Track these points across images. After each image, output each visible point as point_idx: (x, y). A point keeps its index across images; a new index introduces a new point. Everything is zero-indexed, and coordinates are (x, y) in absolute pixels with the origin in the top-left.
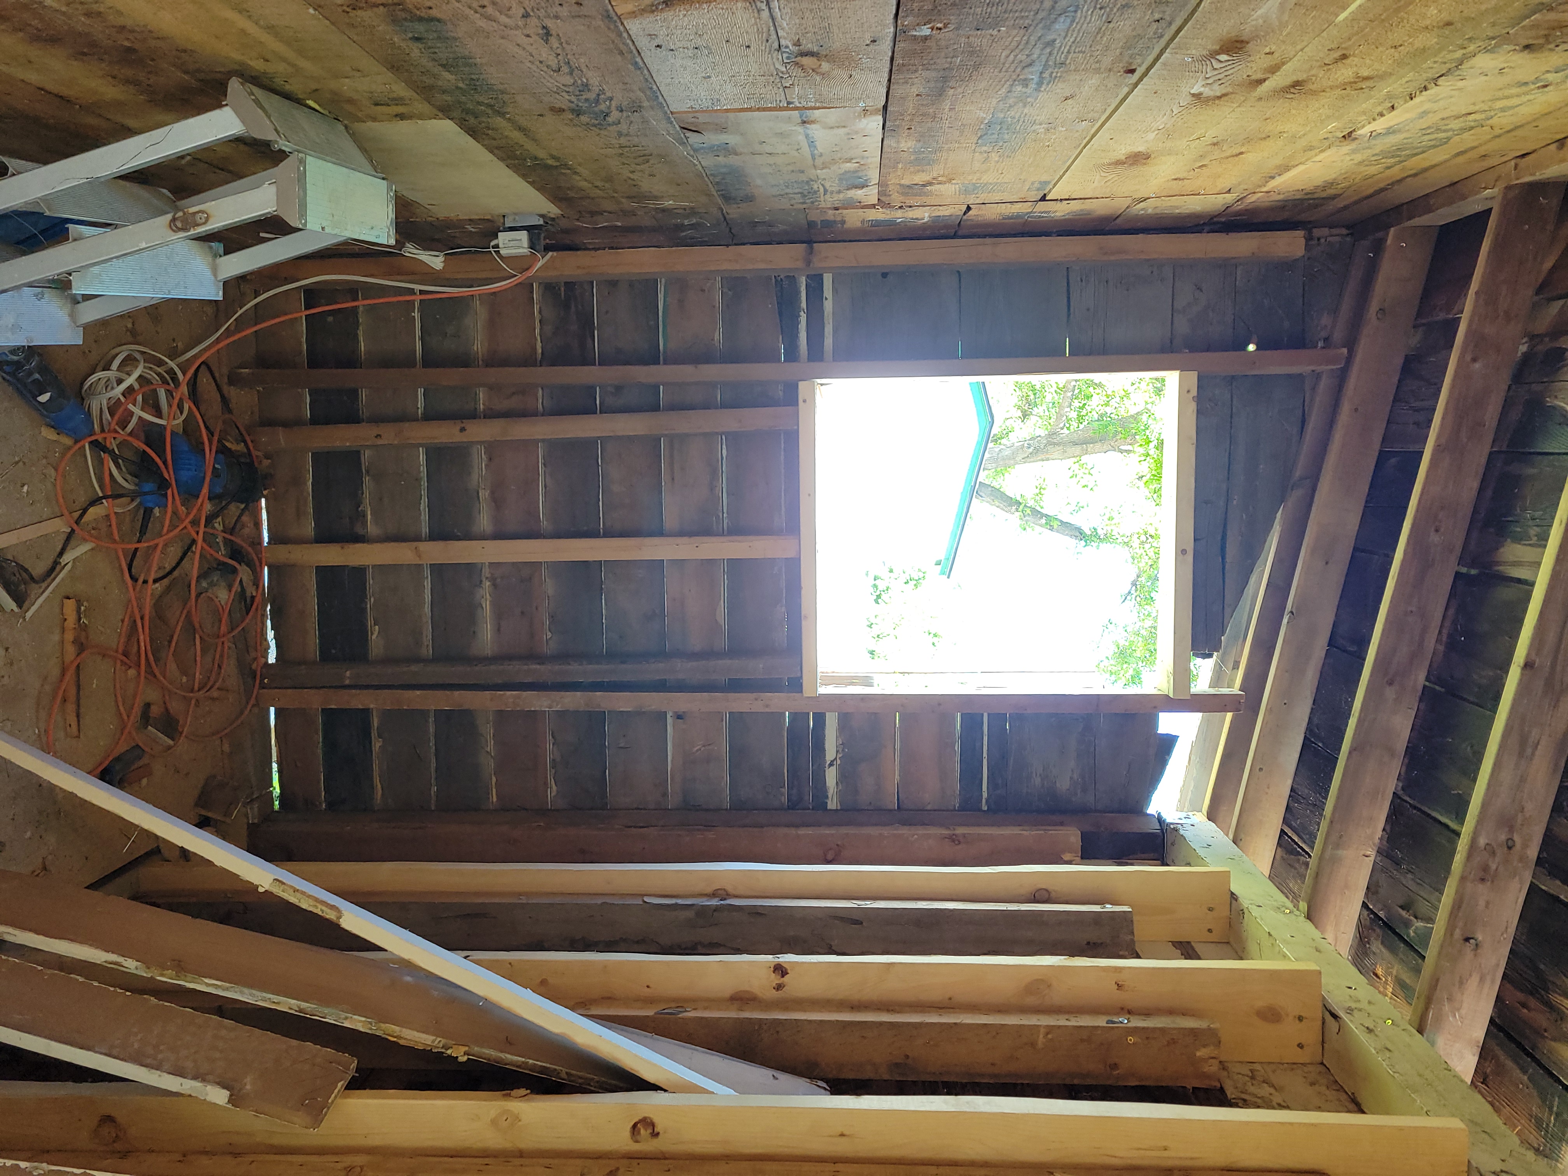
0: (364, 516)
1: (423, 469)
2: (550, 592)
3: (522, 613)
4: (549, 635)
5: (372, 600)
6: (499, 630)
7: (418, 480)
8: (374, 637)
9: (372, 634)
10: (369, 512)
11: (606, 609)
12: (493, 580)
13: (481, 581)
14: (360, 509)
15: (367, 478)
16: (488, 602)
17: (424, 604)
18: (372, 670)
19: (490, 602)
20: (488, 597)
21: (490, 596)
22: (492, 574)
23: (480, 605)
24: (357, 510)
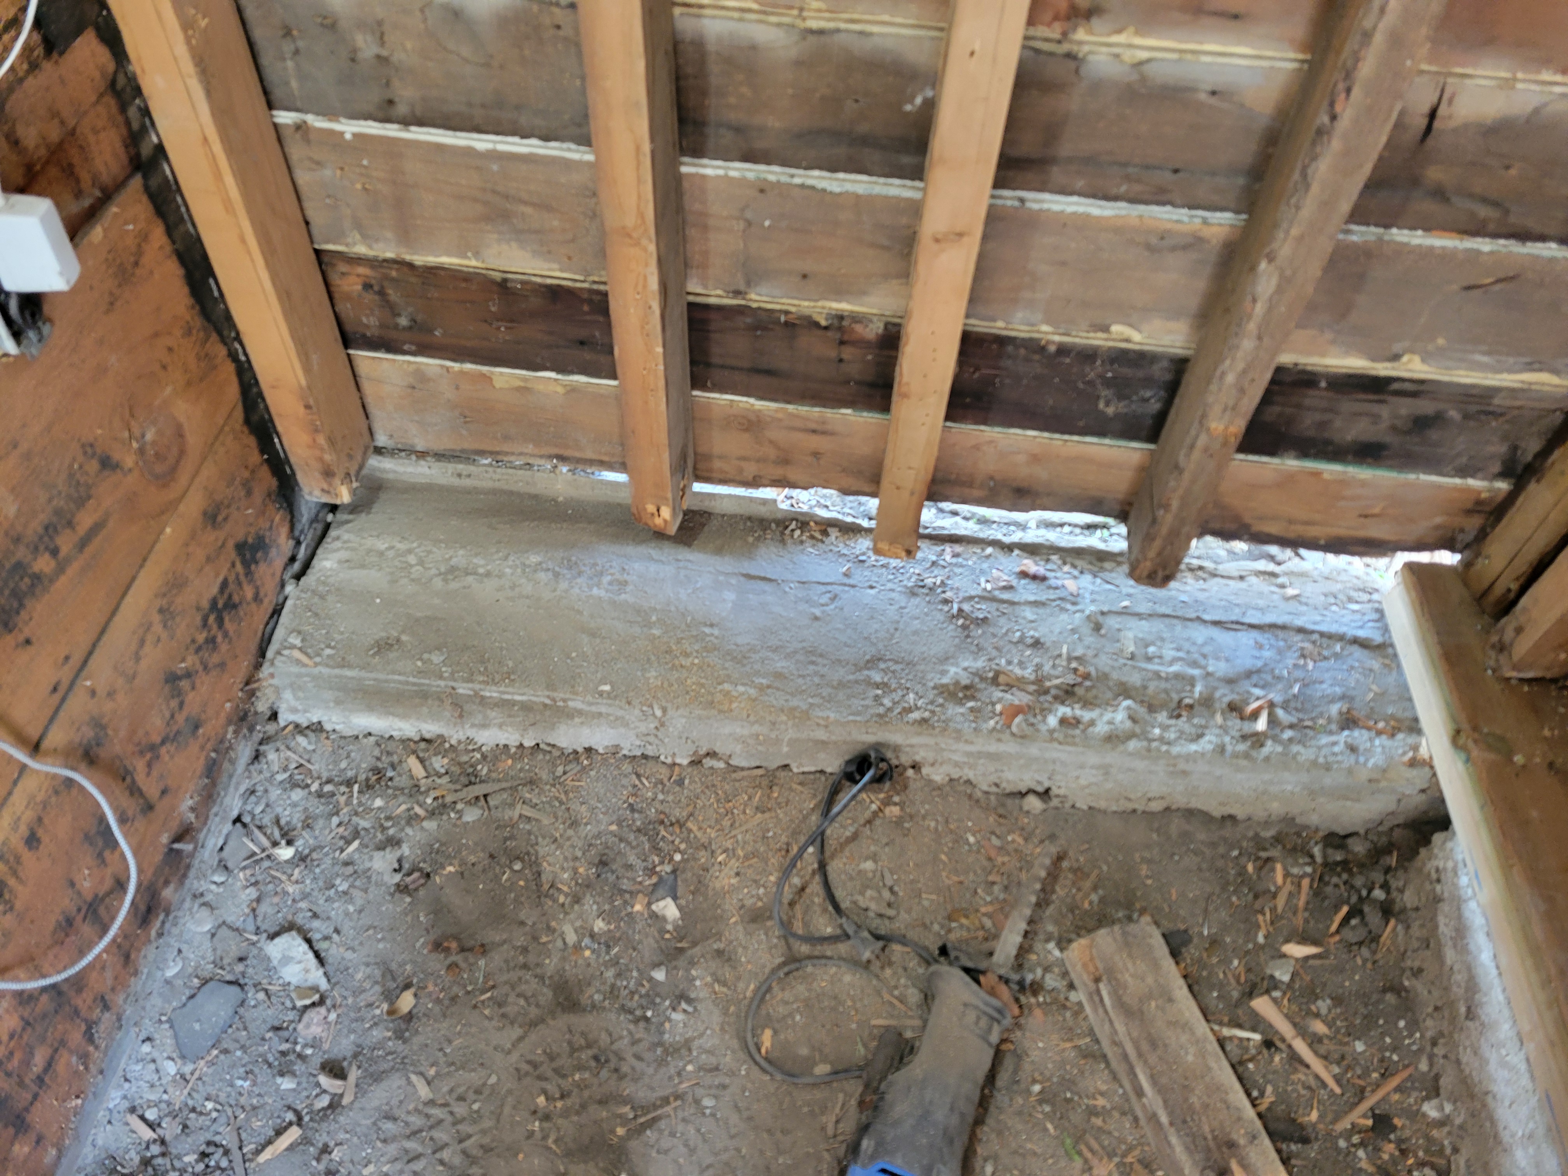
1: (738, 170)
6: (1236, 17)
7: (763, 188)
8: (1136, 337)
9: (1127, 340)
10: (835, 305)
12: (1072, 15)
13: (1071, 57)
14: (823, 323)
15: (753, 296)
16: (1138, 41)
17: (1088, 216)
18: (1230, 378)
19: (1137, 33)
20: (1121, 38)
21: (1119, 31)
22: (1056, 18)
23: (1141, 63)
24: (826, 328)
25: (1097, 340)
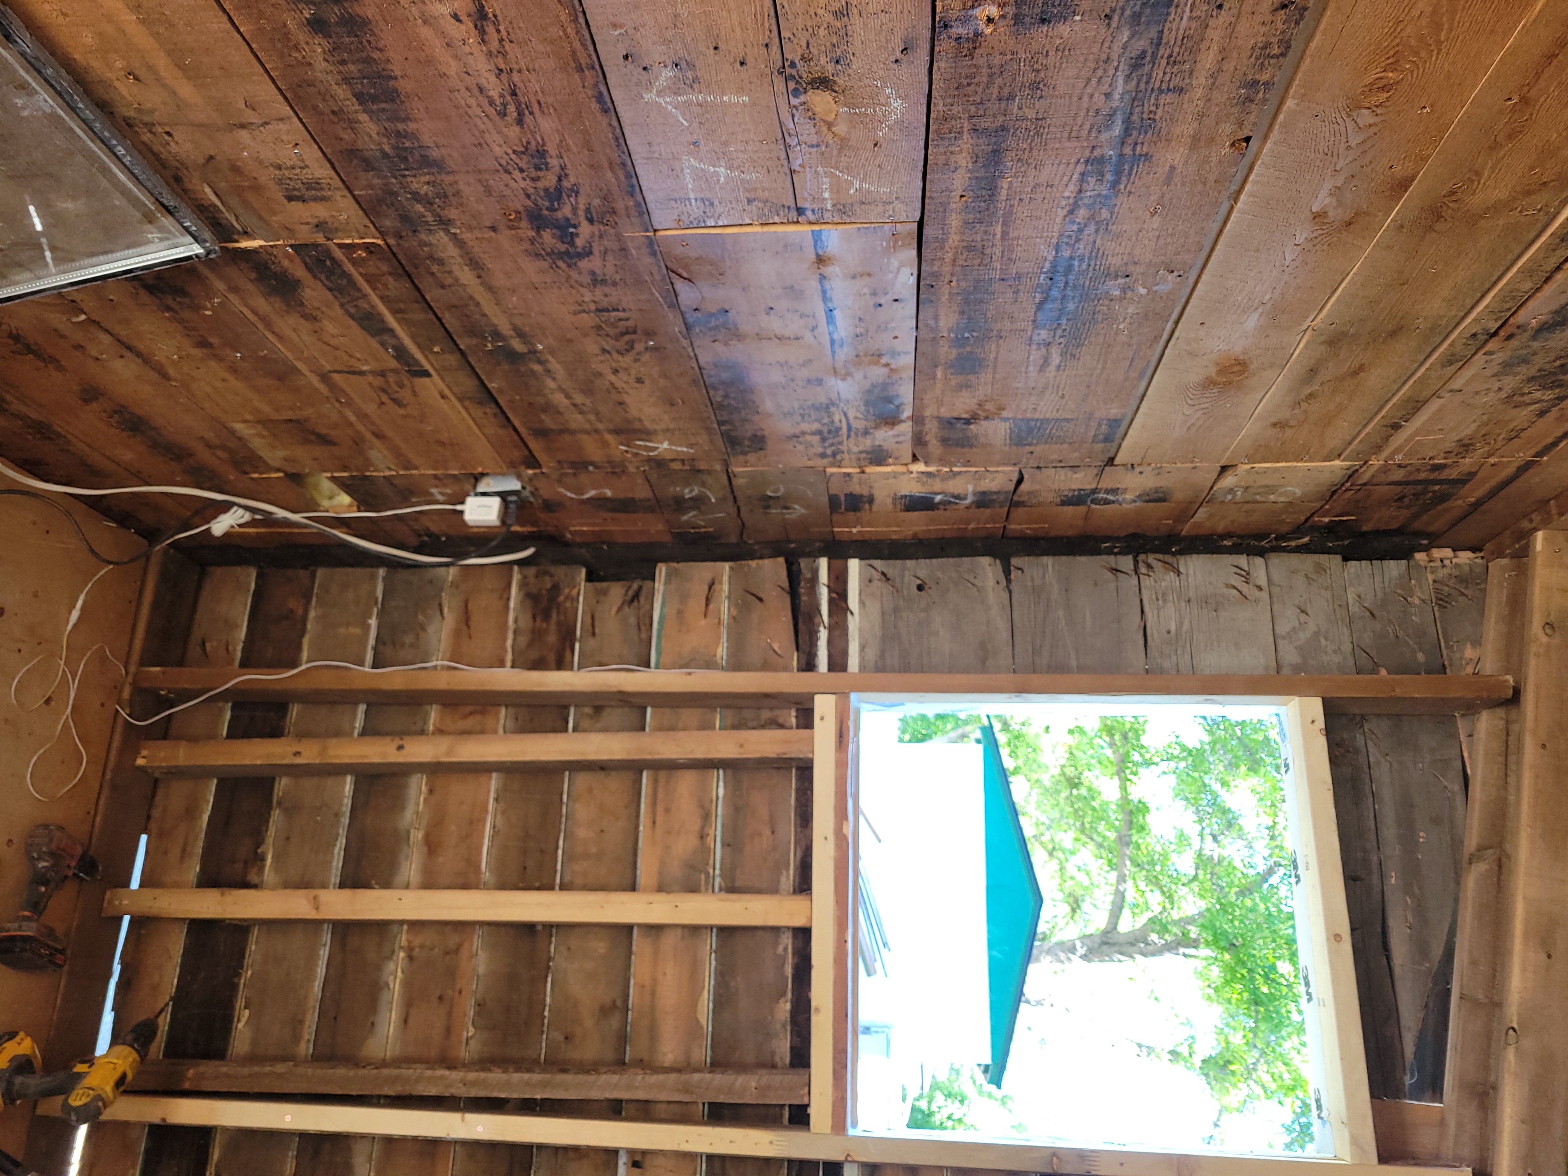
0: (263, 859)
2: (481, 969)
3: (440, 998)
4: (471, 1031)
5: (249, 973)
6: (406, 1022)
7: (338, 814)
8: (240, 1026)
9: (239, 1020)
10: (270, 856)
11: (552, 997)
12: (410, 950)
13: (393, 951)
14: (259, 851)
15: (277, 812)
16: (398, 981)
17: (315, 980)
18: (224, 1069)
19: (401, 980)
20: (399, 974)
21: (403, 972)
22: (409, 942)
23: (387, 985)
24: (256, 852)
25: (240, 1004)
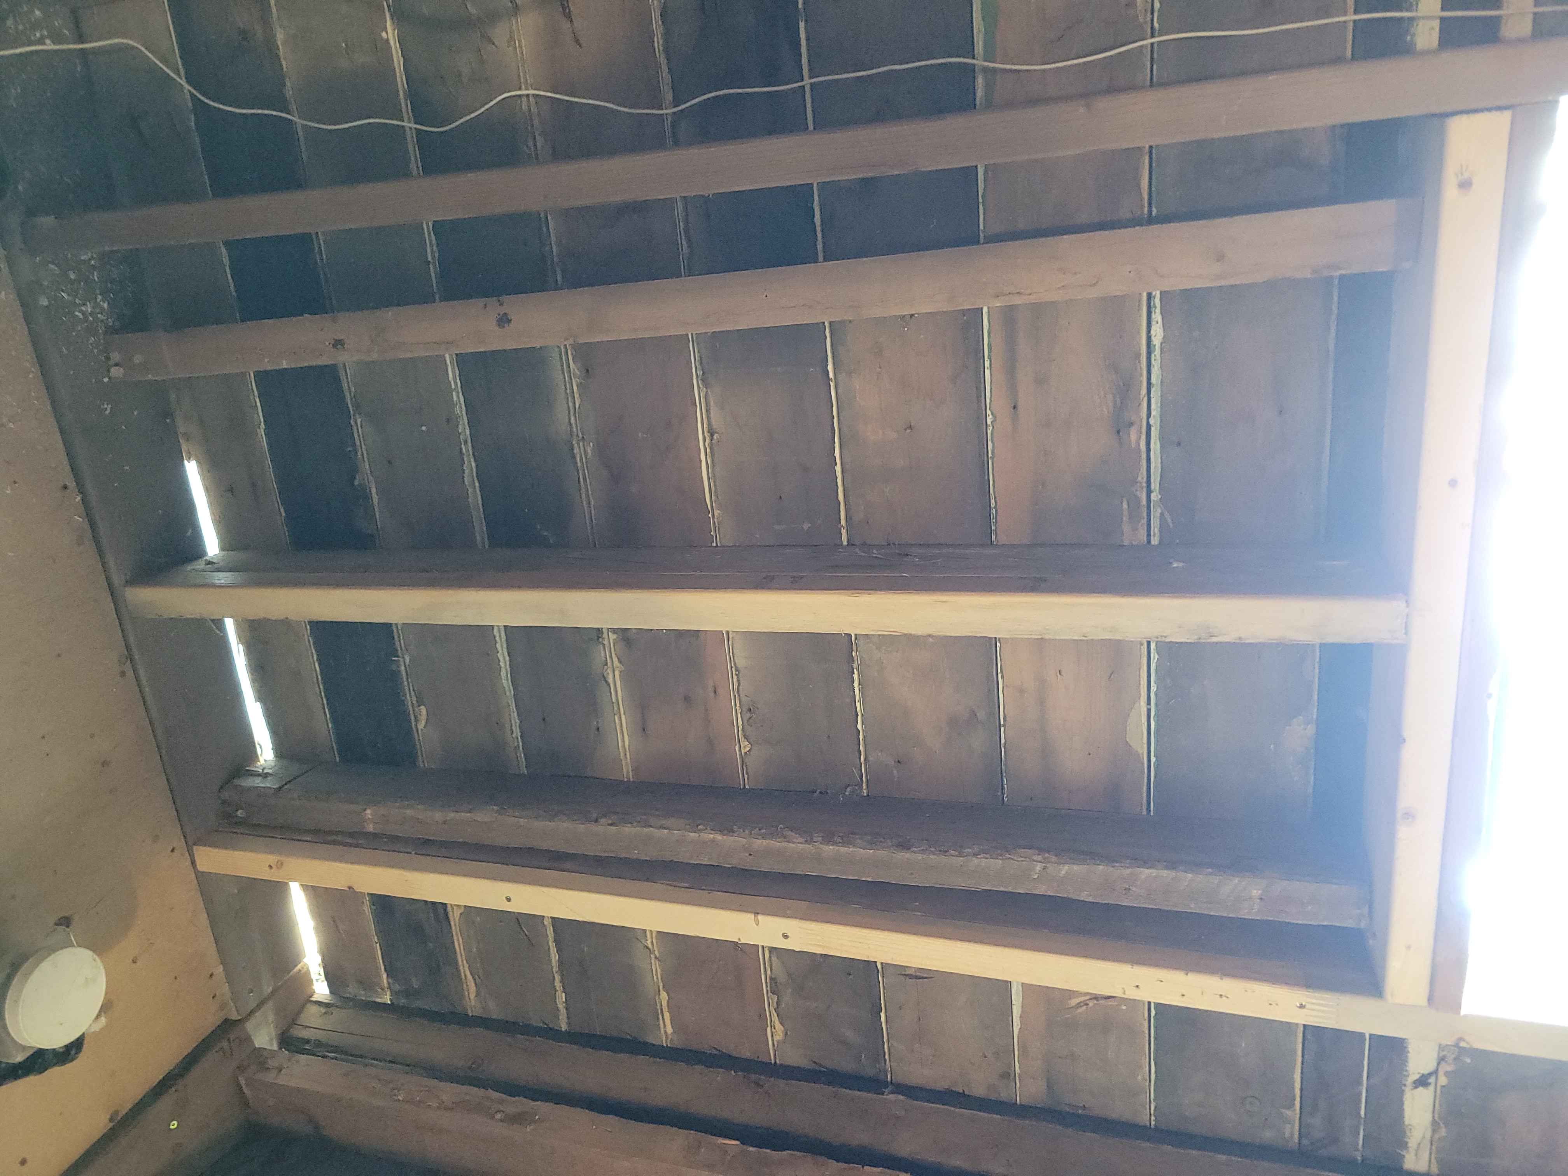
0: (367, 496)
1: (458, 399)
3: (687, 699)
4: (746, 746)
5: (407, 658)
6: (643, 727)
7: (450, 422)
8: (421, 726)
9: (417, 720)
10: (374, 490)
11: (865, 701)
14: (356, 483)
15: (359, 419)
16: (618, 674)
18: (409, 812)
19: (622, 673)
20: (616, 663)
21: (621, 663)
23: (604, 680)
24: (352, 485)
25: (410, 698)
